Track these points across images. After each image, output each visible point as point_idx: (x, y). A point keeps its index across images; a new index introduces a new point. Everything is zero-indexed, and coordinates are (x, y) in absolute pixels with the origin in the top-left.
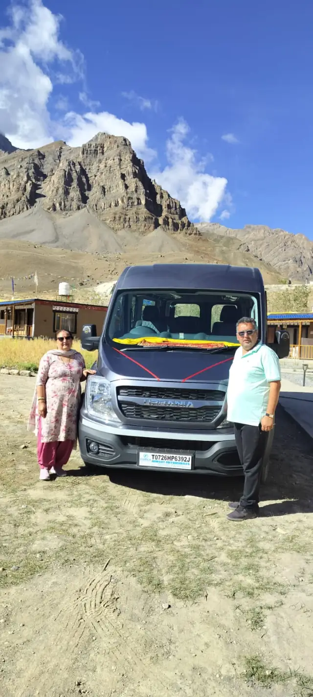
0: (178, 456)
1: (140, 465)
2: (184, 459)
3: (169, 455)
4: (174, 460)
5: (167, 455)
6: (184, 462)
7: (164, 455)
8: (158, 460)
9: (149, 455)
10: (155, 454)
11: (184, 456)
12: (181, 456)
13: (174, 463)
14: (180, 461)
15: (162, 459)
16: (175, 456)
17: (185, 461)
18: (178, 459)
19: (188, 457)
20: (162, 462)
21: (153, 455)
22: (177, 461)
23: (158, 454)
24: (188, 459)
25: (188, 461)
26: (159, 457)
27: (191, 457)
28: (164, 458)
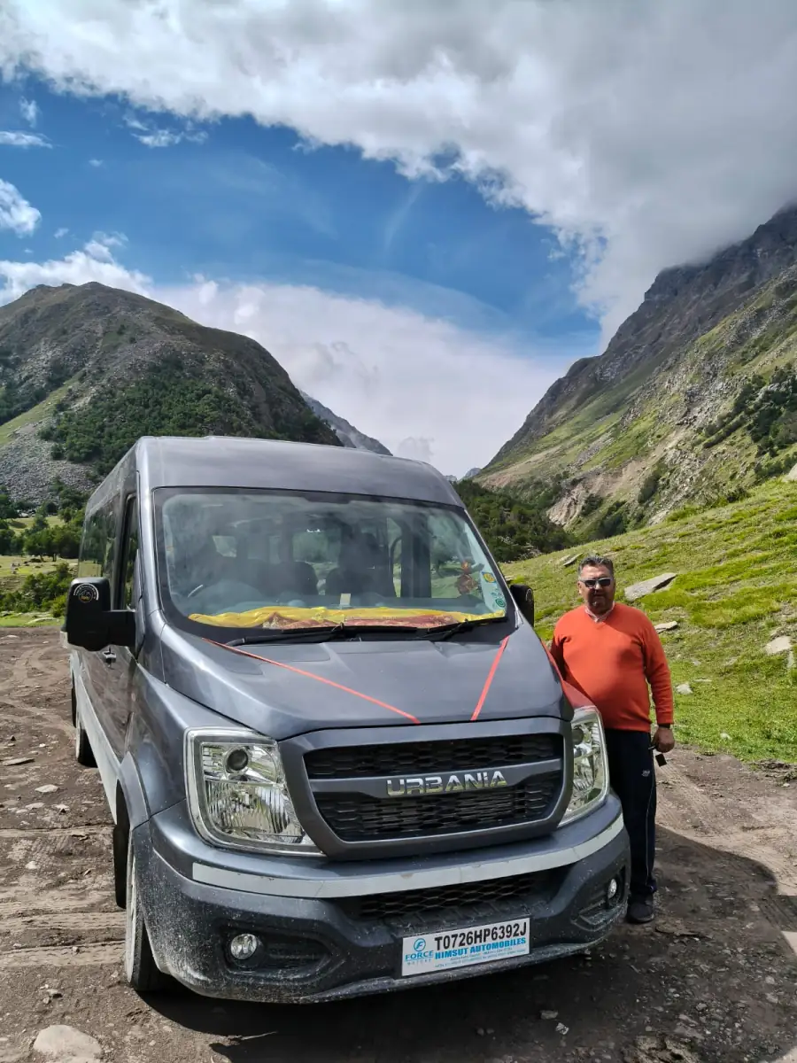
0: (498, 925)
1: (404, 974)
2: (514, 930)
3: (478, 929)
4: (489, 940)
5: (472, 929)
6: (512, 938)
7: (466, 931)
8: (451, 948)
9: (429, 939)
10: (443, 934)
11: (512, 923)
12: (505, 924)
13: (489, 946)
14: (505, 939)
15: (461, 944)
16: (490, 927)
17: (516, 935)
18: (499, 932)
19: (521, 922)
20: (460, 952)
21: (438, 939)
22: (498, 940)
23: (450, 933)
24: (521, 929)
25: (523, 934)
26: (452, 940)
27: (527, 920)
28: (465, 941)
